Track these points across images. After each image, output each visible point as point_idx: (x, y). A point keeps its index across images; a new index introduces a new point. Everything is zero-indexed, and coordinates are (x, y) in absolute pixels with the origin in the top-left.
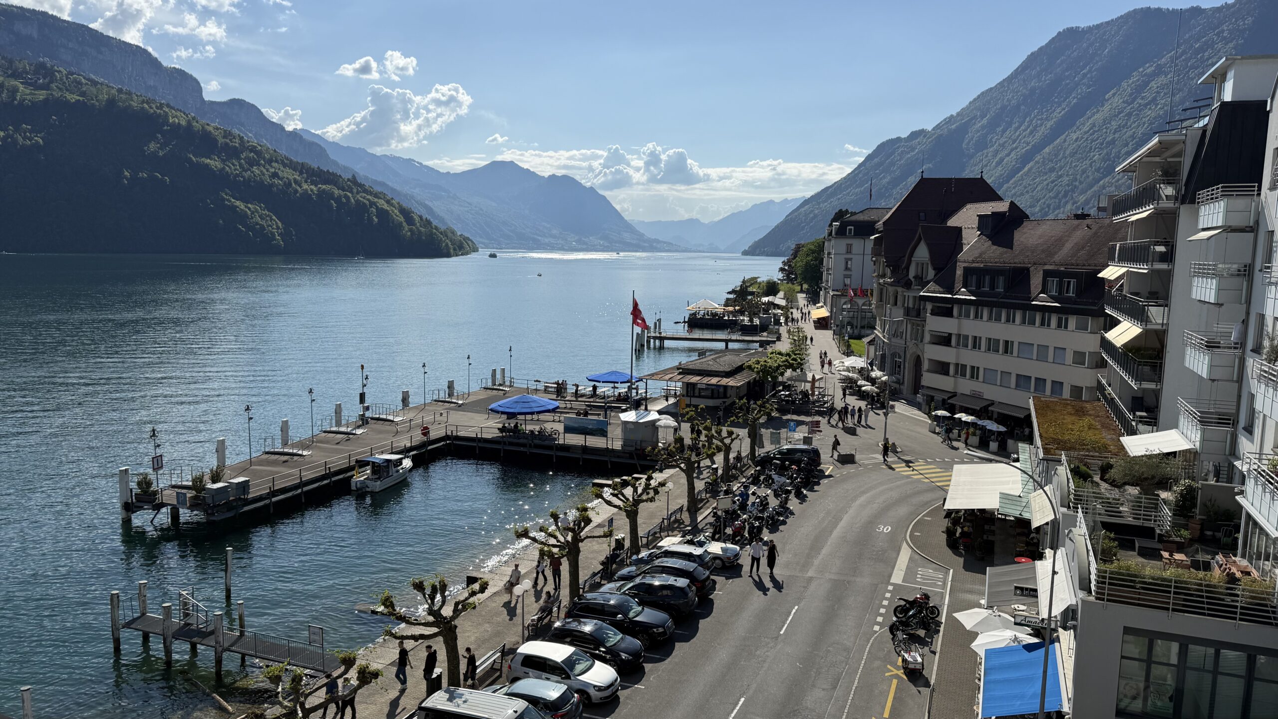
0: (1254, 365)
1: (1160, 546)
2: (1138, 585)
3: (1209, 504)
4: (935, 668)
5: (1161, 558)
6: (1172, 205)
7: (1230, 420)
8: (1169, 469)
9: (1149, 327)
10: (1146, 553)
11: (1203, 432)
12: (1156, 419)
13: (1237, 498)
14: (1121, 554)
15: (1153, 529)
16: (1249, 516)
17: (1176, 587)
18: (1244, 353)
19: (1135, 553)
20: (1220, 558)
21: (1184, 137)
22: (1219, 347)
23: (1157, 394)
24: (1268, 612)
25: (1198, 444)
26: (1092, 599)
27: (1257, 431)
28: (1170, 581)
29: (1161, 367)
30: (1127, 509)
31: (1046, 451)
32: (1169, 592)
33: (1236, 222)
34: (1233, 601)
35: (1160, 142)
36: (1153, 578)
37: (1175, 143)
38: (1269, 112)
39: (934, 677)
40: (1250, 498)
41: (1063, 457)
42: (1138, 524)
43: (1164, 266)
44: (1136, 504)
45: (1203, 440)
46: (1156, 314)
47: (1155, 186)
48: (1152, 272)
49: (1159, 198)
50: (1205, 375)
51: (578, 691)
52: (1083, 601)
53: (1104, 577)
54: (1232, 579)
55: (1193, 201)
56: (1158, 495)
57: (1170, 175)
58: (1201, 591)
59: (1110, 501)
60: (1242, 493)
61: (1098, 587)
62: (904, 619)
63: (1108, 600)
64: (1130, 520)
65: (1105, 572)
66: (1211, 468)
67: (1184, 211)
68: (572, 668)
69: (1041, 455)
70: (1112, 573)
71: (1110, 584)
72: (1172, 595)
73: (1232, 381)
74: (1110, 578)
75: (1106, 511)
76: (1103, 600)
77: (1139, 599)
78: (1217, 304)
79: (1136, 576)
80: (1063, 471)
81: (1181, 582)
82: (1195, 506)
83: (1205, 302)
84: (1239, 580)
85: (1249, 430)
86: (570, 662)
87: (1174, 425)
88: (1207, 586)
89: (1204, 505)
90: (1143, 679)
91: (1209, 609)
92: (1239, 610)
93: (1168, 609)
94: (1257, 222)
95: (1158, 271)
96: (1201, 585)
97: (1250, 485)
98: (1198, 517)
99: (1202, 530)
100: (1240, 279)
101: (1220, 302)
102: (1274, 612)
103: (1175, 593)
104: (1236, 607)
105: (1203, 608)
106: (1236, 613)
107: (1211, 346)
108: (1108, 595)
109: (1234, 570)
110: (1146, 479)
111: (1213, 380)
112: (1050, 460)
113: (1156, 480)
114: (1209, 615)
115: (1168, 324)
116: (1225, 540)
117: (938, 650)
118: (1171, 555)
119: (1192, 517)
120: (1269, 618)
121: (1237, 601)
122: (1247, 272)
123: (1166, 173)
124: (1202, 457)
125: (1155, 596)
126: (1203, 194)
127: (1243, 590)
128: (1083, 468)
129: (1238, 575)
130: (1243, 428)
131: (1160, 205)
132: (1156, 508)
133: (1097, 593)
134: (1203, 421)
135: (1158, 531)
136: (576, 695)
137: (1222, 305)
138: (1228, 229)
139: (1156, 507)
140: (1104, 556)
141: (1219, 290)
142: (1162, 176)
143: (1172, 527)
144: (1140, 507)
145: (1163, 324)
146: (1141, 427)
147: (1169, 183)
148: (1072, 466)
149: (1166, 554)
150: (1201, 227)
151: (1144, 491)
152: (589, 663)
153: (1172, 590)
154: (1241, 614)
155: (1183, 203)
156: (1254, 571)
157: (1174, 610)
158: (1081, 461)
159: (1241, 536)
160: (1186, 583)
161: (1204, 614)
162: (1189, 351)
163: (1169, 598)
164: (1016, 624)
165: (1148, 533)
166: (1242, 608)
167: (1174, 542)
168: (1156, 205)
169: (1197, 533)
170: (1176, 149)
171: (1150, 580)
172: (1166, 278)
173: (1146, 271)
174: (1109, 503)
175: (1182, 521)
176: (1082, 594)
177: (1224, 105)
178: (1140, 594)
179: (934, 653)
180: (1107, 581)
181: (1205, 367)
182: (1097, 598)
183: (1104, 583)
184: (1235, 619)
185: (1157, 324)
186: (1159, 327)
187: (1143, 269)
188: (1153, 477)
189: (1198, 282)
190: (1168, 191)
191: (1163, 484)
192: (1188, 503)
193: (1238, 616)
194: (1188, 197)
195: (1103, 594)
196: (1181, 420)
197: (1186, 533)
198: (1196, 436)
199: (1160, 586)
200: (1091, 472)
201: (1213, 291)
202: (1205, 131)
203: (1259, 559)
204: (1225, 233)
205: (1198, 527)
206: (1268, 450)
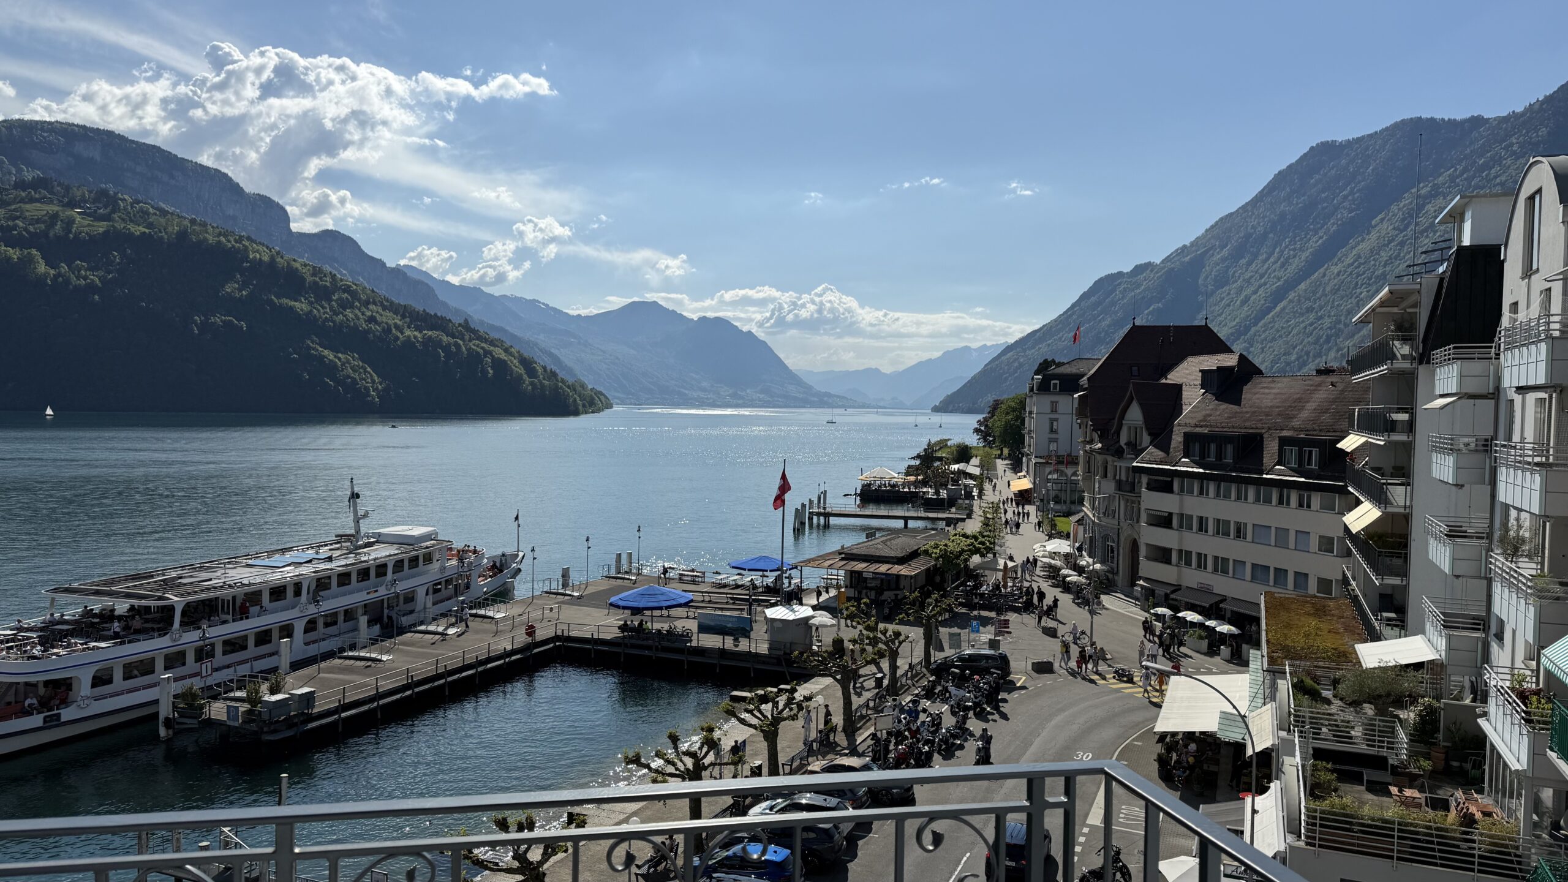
1: (1389, 779)
2: (1356, 828)
3: (1453, 728)
5: (1389, 794)
6: (1409, 366)
7: (1479, 624)
8: (1407, 684)
9: (1390, 510)
10: (1379, 789)
11: (1449, 638)
12: (1403, 621)
13: (1480, 721)
14: (1344, 787)
15: (1385, 759)
16: (1493, 746)
17: (1400, 831)
18: (1491, 543)
19: (1363, 788)
20: (1459, 794)
21: (1418, 287)
22: (1465, 537)
23: (1405, 589)
24: (1511, 862)
25: (1443, 653)
26: (1302, 844)
27: (1508, 636)
28: (1393, 823)
29: (1406, 558)
30: (1360, 734)
31: (1272, 660)
32: (1393, 837)
33: (1471, 390)
34: (1470, 848)
35: (1391, 292)
36: (1373, 820)
37: (1408, 293)
38: (1503, 262)
40: (1493, 720)
41: (1289, 669)
42: (1372, 753)
43: (1402, 437)
44: (1369, 728)
45: (1449, 649)
46: (1398, 494)
47: (1388, 344)
48: (1389, 443)
49: (1393, 357)
50: (1447, 571)
52: (1292, 846)
53: (1315, 818)
54: (1468, 820)
55: (1428, 362)
56: (1397, 717)
57: (1405, 329)
58: (1431, 835)
59: (1339, 723)
60: (1485, 714)
61: (1308, 830)
63: (1320, 846)
64: (1362, 748)
65: (1315, 811)
66: (1467, 684)
67: (1422, 370)
69: (1266, 666)
70: (1322, 812)
71: (1321, 826)
72: (1396, 840)
73: (1480, 578)
74: (1321, 819)
75: (1334, 736)
76: (1314, 845)
77: (1359, 845)
78: (1456, 485)
79: (1352, 816)
80: (1284, 686)
81: (1407, 824)
82: (1437, 730)
83: (1443, 482)
84: (1475, 822)
85: (1500, 637)
87: (1421, 631)
88: (1437, 829)
89: (1447, 728)
91: (1441, 858)
92: (1476, 860)
93: (1392, 858)
94: (1497, 389)
95: (1396, 443)
96: (1430, 828)
97: (1492, 707)
98: (1442, 744)
99: (1447, 760)
100: (1480, 456)
101: (1459, 483)
102: (1519, 863)
103: (1399, 838)
104: (1473, 856)
105: (1434, 857)
106: (1473, 863)
107: (1454, 534)
108: (1320, 839)
109: (1473, 809)
110: (1380, 696)
111: (1457, 577)
112: (1274, 671)
113: (1391, 699)
114: (1442, 866)
115: (1411, 507)
116: (1473, 773)
118: (1400, 791)
119: (1434, 744)
120: (1514, 869)
121: (1474, 849)
122: (1486, 446)
123: (1399, 327)
124: (1449, 669)
125: (1377, 841)
126: (1438, 353)
127: (1481, 835)
128: (1308, 682)
129: (1478, 816)
130: (1495, 635)
131: (1395, 366)
132: (1393, 733)
133: (1307, 837)
134: (1449, 623)
135: (1391, 761)
137: (1462, 486)
138: (1462, 396)
139: (1393, 731)
140: (1315, 790)
141: (1458, 468)
142: (1395, 331)
143: (1410, 757)
144: (1374, 730)
145: (1405, 507)
146: (1387, 631)
147: (1404, 340)
148: (1295, 680)
149: (1394, 790)
150: (1437, 393)
151: (1381, 711)
153: (1396, 834)
154: (1480, 864)
155: (1421, 363)
156: (1498, 810)
157: (1399, 859)
158: (1308, 673)
159: (1487, 768)
160: (1412, 825)
161: (1435, 864)
162: (1430, 541)
163: (1392, 844)
164: (1226, 875)
165: (1379, 763)
166: (1480, 857)
167: (1410, 775)
168: (1389, 365)
169: (1441, 765)
170: (1414, 298)
171: (1370, 822)
172: (1408, 448)
173: (1382, 443)
174: (1337, 726)
175: (1422, 748)
176: (1290, 838)
177: (1461, 249)
178: (1358, 838)
180: (1318, 822)
181: (1447, 559)
182: (1307, 844)
183: (1314, 825)
184: (1472, 870)
185: (1398, 506)
186: (1402, 510)
187: (1381, 441)
188: (1388, 695)
189: (1437, 458)
190: (1403, 349)
191: (1399, 703)
192: (1428, 727)
193: (1476, 867)
194: (1424, 358)
195: (1314, 838)
196: (1428, 625)
197: (1426, 764)
198: (1442, 643)
199: (1381, 829)
200: (1318, 687)
201: (1451, 470)
202: (1442, 280)
203: (1504, 795)
204: (1463, 401)
205: (1443, 756)
206: (1519, 664)
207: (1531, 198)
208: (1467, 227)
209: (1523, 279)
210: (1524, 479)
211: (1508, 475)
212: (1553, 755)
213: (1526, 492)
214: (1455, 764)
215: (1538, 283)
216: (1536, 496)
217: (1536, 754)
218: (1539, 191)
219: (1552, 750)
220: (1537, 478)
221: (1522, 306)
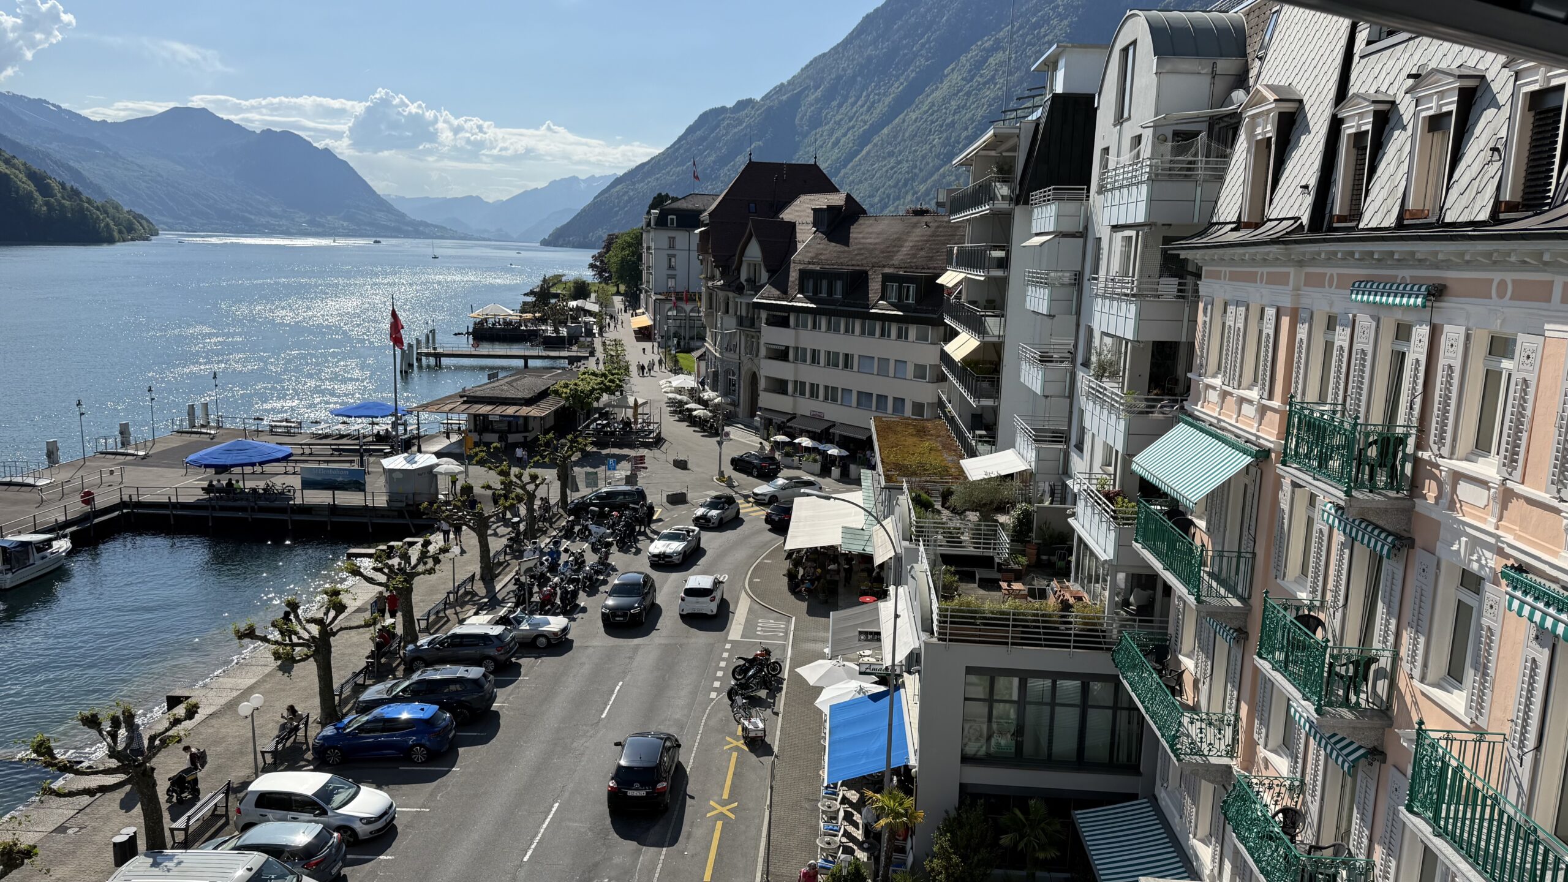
0: (1084, 380)
1: (998, 576)
2: (979, 621)
3: (1044, 527)
4: (778, 733)
5: (1000, 588)
6: (1007, 206)
7: (1062, 437)
8: (1006, 493)
9: (987, 339)
10: (990, 585)
11: (1038, 450)
12: (995, 438)
13: (1070, 520)
14: (963, 586)
15: (992, 558)
16: (1080, 539)
17: (1014, 620)
18: (1074, 366)
19: (976, 585)
20: (1054, 584)
21: (1017, 131)
22: (1051, 361)
23: (995, 411)
24: (1098, 637)
25: (1033, 464)
26: (934, 640)
27: (1087, 447)
28: (1008, 614)
29: (998, 382)
30: (968, 538)
31: (888, 478)
32: (1008, 626)
33: (1065, 228)
34: (1067, 629)
35: (995, 135)
36: (992, 613)
37: (1009, 137)
38: (1096, 109)
39: (777, 743)
40: (1081, 519)
41: (905, 485)
42: (978, 554)
43: (998, 273)
44: (976, 534)
45: (1038, 460)
46: (992, 324)
47: (990, 185)
48: (989, 279)
49: (993, 198)
50: (1039, 392)
51: (338, 829)
52: (926, 643)
53: (946, 616)
54: (1066, 606)
55: (1026, 203)
56: (997, 521)
57: (1005, 172)
58: (1038, 621)
59: (952, 530)
60: (1073, 514)
61: (940, 627)
62: (743, 681)
63: (950, 640)
64: (970, 550)
65: (947, 610)
66: (1047, 488)
67: (1019, 211)
68: (329, 801)
69: (883, 483)
70: (953, 610)
71: (951, 623)
72: (1011, 629)
73: (1064, 397)
74: (952, 616)
75: (947, 542)
76: (945, 640)
77: (980, 636)
78: (1050, 315)
79: (976, 612)
80: (904, 500)
81: (1019, 614)
82: (1031, 530)
83: (1038, 313)
84: (1071, 606)
85: (1080, 447)
86: (326, 794)
87: (1011, 445)
88: (1043, 615)
89: (1040, 528)
90: (986, 720)
91: (1045, 640)
92: (1072, 638)
93: (1007, 643)
94: (1086, 228)
95: (995, 278)
96: (1037, 615)
97: (1081, 504)
98: (1035, 541)
99: (1038, 555)
100: (1070, 289)
101: (1052, 314)
102: (1104, 637)
103: (1014, 626)
104: (1070, 635)
105: (1040, 639)
106: (1069, 641)
107: (1044, 360)
108: (950, 634)
109: (1068, 596)
110: (985, 504)
111: (1047, 397)
112: (891, 489)
113: (995, 504)
114: (1046, 646)
115: (1004, 336)
116: (1061, 564)
117: (781, 710)
118: (1009, 586)
119: (1029, 542)
120: (1100, 643)
121: (1070, 629)
122: (1078, 281)
123: (1001, 170)
124: (1038, 478)
125: (995, 631)
126: (1037, 194)
127: (1076, 616)
128: (924, 496)
129: (1072, 601)
130: (1074, 446)
131: (996, 206)
132: (995, 535)
133: (939, 633)
134: (1038, 440)
135: (997, 560)
136: (336, 835)
137: (1054, 316)
138: (1060, 234)
140: (945, 592)
141: (1051, 300)
142: (997, 173)
143: (1010, 554)
144: (980, 534)
145: (999, 337)
146: (981, 447)
147: (1004, 181)
148: (914, 495)
149: (1004, 585)
150: (1034, 232)
151: (985, 517)
152: (352, 791)
153: (1011, 623)
154: (1075, 641)
155: (1017, 204)
156: (1085, 595)
157: (1013, 644)
158: (922, 488)
159: (1073, 559)
160: (1023, 614)
161: (1041, 645)
162: (1024, 366)
163: (1008, 632)
164: (861, 673)
165: (987, 562)
166: (1075, 635)
167: (1012, 571)
168: (991, 205)
169: (1034, 559)
170: (1013, 142)
171: (991, 615)
172: (1001, 285)
173: (982, 277)
174: (951, 533)
175: (1019, 547)
176: (924, 636)
177: (1055, 96)
178: (980, 630)
179: (777, 714)
180: (949, 619)
181: (1039, 382)
182: (939, 639)
183: (946, 622)
184: (1069, 647)
185: (994, 336)
186: (996, 339)
187: (979, 276)
188: (992, 502)
189: (1031, 291)
190: (1003, 190)
191: (1002, 509)
192: (1024, 528)
193: (1072, 644)
194: (1022, 198)
195: (945, 634)
196: (1018, 440)
197: (1023, 560)
198: (1032, 456)
199: (999, 621)
200: (932, 499)
201: (1046, 302)
202: (1038, 125)
203: (1090, 582)
204: (1057, 239)
205: (1035, 552)
206: (1097, 468)
207: (1125, 50)
208: (1060, 75)
209: (1115, 125)
210: (1119, 308)
211: (1103, 306)
212: (1137, 546)
213: (1121, 320)
214: (1044, 557)
215: (1130, 129)
216: (1131, 324)
217: (1121, 546)
218: (1134, 43)
219: (1136, 541)
220: (1133, 307)
221: (1113, 151)
